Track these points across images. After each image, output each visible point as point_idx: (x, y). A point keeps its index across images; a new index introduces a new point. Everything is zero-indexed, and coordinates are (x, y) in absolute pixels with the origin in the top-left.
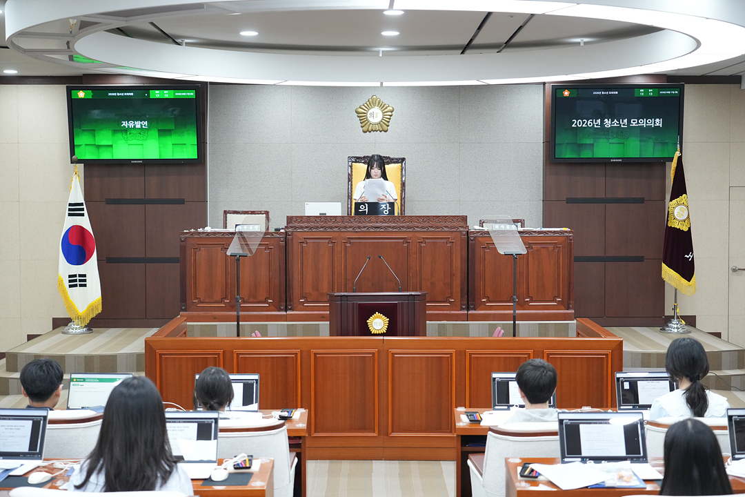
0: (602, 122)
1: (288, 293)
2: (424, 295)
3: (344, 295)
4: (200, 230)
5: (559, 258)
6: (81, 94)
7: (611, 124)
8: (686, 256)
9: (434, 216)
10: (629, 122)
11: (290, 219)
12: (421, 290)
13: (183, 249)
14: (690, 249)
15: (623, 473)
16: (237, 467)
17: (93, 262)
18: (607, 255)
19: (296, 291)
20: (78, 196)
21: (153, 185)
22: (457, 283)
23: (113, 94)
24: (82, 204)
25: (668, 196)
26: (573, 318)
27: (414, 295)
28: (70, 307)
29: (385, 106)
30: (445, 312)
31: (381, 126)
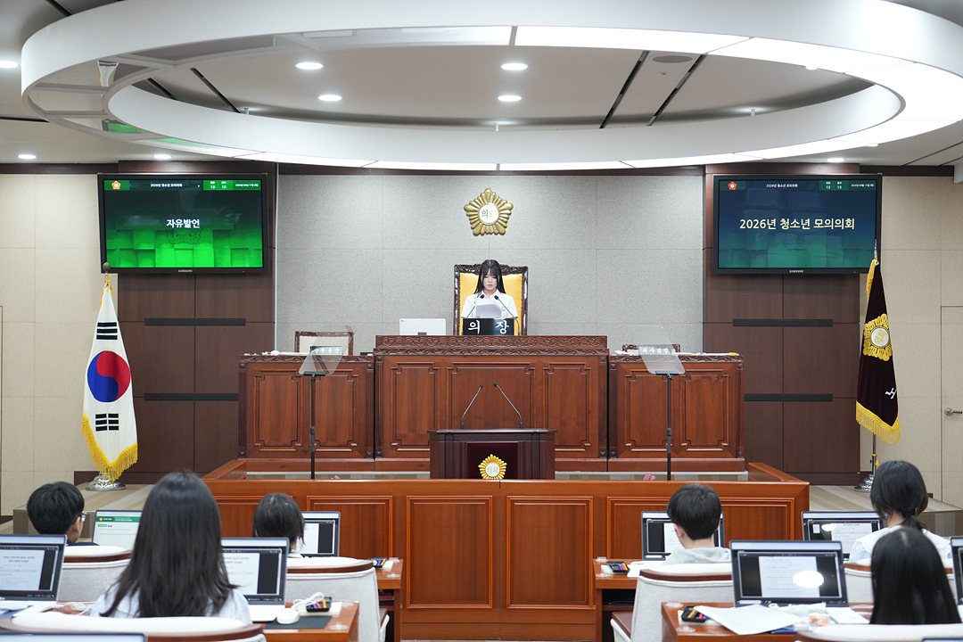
0: (778, 223)
1: (376, 434)
2: (551, 434)
3: (449, 433)
4: (266, 354)
5: (724, 391)
6: (116, 185)
7: (790, 225)
8: (887, 393)
9: (564, 337)
10: (812, 223)
11: (380, 340)
12: (547, 428)
13: (243, 378)
14: (892, 384)
15: (817, 615)
16: (310, 609)
17: (127, 398)
18: (785, 393)
19: (387, 432)
20: (109, 313)
21: (206, 300)
22: (594, 423)
23: (157, 185)
24: (114, 324)
25: (863, 318)
26: (744, 468)
27: (539, 433)
28: (97, 456)
29: (502, 202)
30: (579, 460)
31: (497, 227)
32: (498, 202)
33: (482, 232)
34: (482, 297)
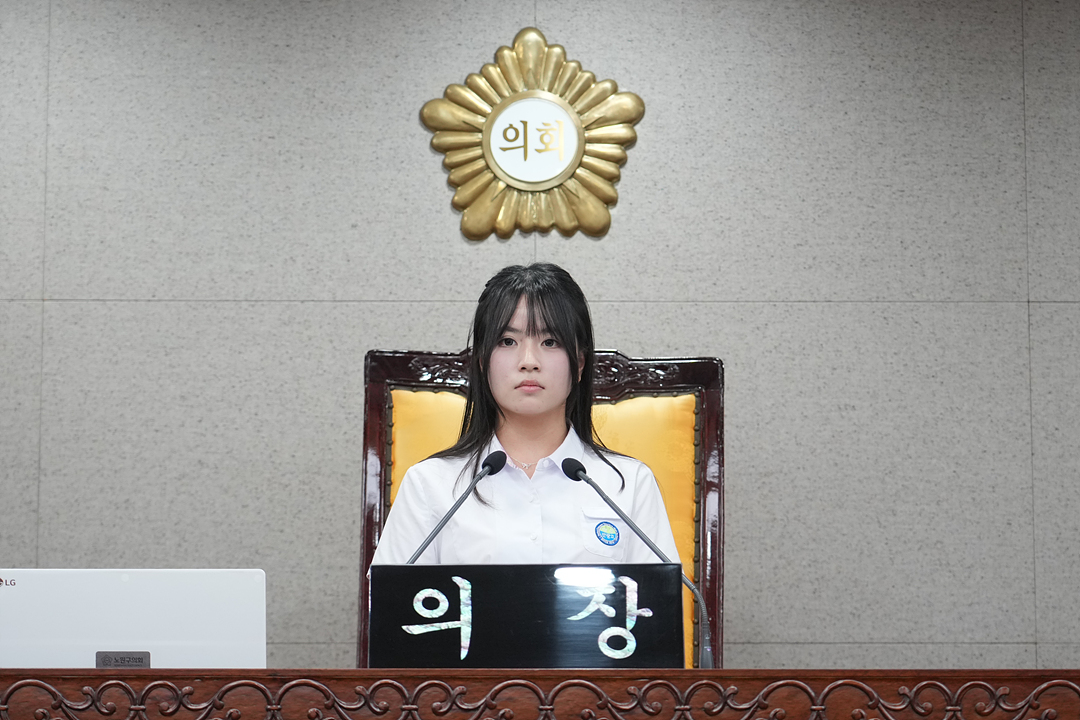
9: (995, 676)
31: (570, 199)
32: (576, 91)
33: (503, 219)
34: (496, 464)
